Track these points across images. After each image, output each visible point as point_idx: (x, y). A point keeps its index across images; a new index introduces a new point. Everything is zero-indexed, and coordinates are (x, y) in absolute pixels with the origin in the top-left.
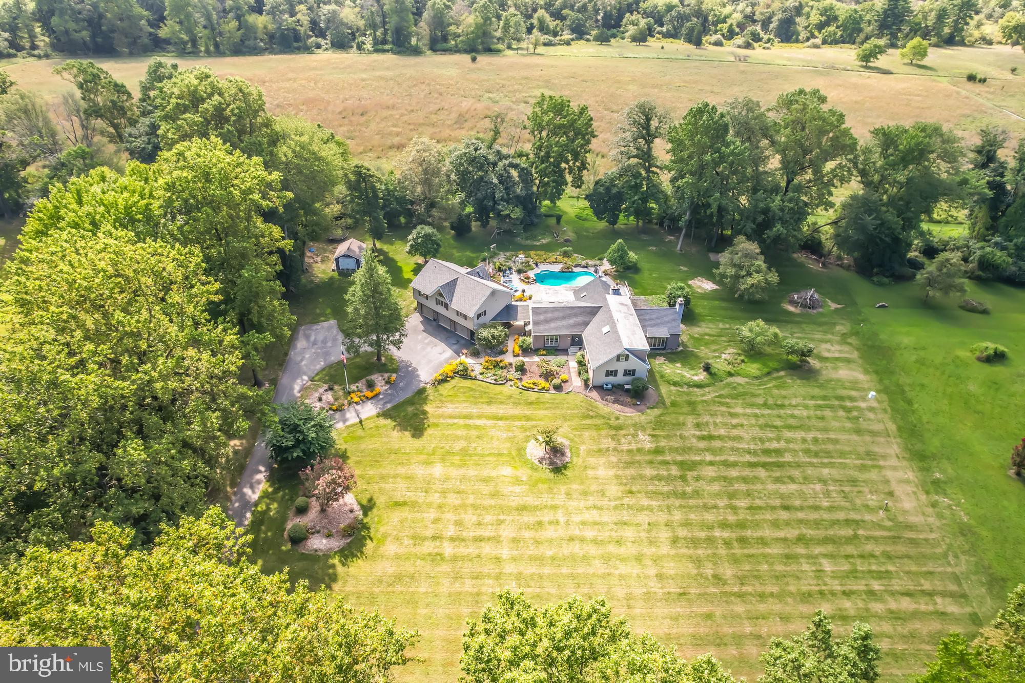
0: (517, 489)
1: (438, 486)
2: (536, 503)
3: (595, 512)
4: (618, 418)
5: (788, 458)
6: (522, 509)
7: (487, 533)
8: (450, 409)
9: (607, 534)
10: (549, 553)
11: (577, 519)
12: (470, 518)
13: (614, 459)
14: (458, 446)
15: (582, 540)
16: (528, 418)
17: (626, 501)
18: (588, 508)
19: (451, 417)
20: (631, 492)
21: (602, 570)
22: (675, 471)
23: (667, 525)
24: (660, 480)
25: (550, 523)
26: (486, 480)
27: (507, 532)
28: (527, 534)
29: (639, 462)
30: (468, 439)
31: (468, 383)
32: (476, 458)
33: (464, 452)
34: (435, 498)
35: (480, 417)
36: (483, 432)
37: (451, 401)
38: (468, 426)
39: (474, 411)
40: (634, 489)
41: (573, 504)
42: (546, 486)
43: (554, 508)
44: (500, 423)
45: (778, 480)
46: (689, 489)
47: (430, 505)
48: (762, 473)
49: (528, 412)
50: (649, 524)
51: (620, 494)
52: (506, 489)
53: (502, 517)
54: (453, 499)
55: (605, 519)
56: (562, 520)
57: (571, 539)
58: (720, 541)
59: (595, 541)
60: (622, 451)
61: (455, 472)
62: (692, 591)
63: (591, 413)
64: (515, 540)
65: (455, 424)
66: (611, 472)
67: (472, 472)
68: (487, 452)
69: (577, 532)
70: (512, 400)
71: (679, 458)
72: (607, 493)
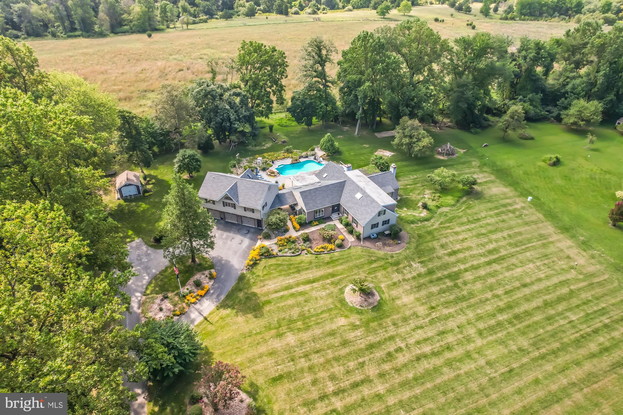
0: (358, 333)
1: (299, 352)
2: (378, 339)
3: (419, 331)
4: (392, 257)
5: (503, 252)
6: (371, 347)
7: (358, 377)
8: (272, 285)
9: (438, 345)
10: (411, 376)
11: (412, 341)
12: (338, 369)
13: (408, 287)
14: (295, 313)
15: (425, 356)
16: (333, 275)
17: (434, 315)
18: (414, 330)
19: (276, 292)
20: (433, 308)
21: (452, 375)
22: (449, 283)
23: (469, 324)
24: (444, 292)
25: (397, 351)
26: (332, 333)
27: (372, 371)
28: (387, 367)
29: (424, 284)
30: (298, 305)
31: (272, 261)
32: (313, 319)
33: (303, 317)
34: (303, 363)
35: (298, 285)
36: (307, 296)
37: (269, 279)
38: (292, 295)
39: (291, 281)
40: (433, 305)
41: (402, 330)
42: (376, 323)
43: (392, 338)
44: (315, 285)
45: (508, 269)
46: (465, 293)
47: (302, 370)
48: (496, 267)
49: (330, 271)
50: (458, 327)
51: (427, 312)
52: (351, 336)
53: (361, 360)
54: (317, 359)
55: (430, 334)
56: (403, 345)
57: (418, 359)
58: (506, 323)
59: (435, 354)
60: (409, 279)
61: (305, 336)
62: (515, 366)
63: (373, 258)
64: (381, 375)
65: (282, 297)
66: (412, 298)
67: (317, 331)
68: (319, 311)
69: (419, 352)
70: (313, 265)
71: (446, 273)
72: (419, 314)
